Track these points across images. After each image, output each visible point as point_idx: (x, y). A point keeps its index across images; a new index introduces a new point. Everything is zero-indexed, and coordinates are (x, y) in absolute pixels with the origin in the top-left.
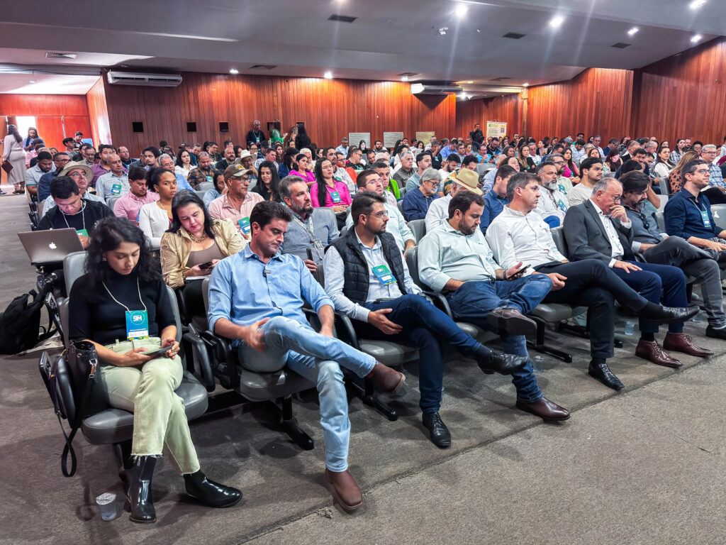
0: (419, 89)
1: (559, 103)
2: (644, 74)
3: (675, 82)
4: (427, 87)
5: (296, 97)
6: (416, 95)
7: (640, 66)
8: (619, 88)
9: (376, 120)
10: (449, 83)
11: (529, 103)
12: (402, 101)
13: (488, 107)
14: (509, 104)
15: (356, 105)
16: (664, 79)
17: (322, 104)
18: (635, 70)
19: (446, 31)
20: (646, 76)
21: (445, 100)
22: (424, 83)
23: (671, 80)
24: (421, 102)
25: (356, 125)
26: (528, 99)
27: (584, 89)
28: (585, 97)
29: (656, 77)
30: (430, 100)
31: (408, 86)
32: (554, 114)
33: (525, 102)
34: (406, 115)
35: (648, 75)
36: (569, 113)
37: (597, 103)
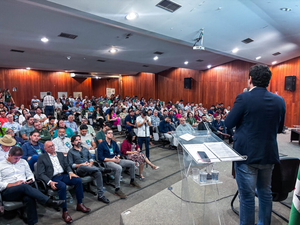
0: (73, 75)
1: (133, 82)
2: (158, 75)
3: (168, 79)
4: (77, 75)
5: (12, 77)
6: (72, 77)
7: (157, 72)
8: (151, 80)
9: (54, 87)
10: (87, 73)
11: (123, 82)
12: (66, 79)
13: (109, 82)
14: (116, 82)
15: (44, 81)
16: (165, 77)
17: (26, 80)
18: (155, 74)
19: (70, 58)
20: (159, 76)
21: (86, 80)
22: (75, 73)
23: (167, 78)
24: (75, 80)
25: (44, 89)
26: (122, 80)
27: (140, 78)
28: (141, 81)
29: (162, 77)
30: (79, 79)
31: (69, 74)
32: (131, 87)
33: (121, 81)
34: (68, 85)
35: (160, 76)
36: (136, 87)
37: (145, 84)
